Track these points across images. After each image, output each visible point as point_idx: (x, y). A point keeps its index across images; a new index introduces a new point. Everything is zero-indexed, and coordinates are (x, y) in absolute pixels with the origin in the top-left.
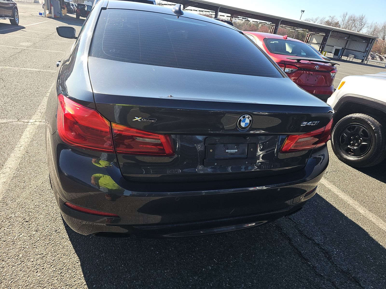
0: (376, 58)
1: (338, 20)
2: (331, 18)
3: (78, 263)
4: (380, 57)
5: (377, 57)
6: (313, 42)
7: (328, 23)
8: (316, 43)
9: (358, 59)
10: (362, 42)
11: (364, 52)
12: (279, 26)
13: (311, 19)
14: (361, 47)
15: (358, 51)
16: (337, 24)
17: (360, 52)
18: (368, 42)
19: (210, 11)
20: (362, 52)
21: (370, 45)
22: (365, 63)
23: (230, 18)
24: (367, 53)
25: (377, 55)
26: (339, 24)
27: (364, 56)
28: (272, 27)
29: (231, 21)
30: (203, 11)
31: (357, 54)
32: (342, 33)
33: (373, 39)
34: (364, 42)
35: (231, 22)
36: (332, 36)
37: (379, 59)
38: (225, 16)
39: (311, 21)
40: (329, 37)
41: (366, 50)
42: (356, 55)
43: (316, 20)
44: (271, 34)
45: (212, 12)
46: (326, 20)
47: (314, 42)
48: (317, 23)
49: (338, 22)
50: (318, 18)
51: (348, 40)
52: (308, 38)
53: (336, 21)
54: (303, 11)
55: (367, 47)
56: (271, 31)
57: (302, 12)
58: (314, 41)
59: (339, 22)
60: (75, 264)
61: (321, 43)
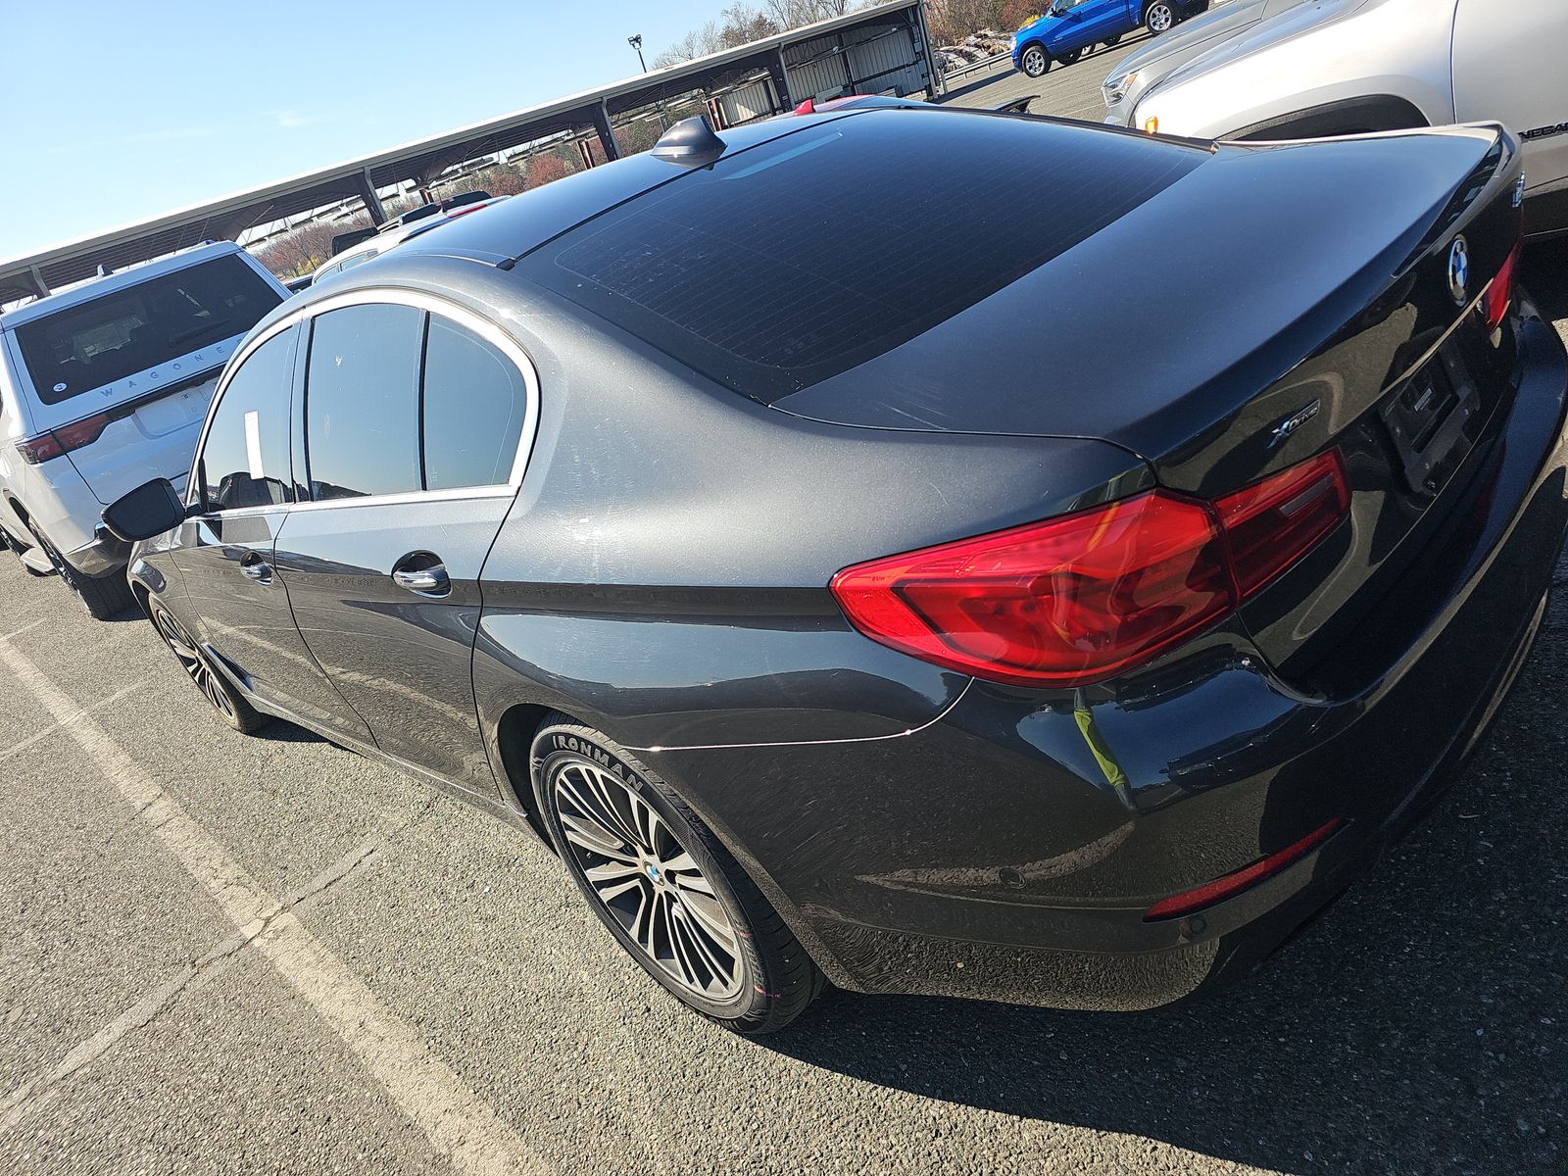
0: (950, 62)
1: (757, 11)
2: (731, 17)
3: (1155, 1149)
4: (960, 53)
5: (952, 56)
6: (741, 120)
7: (732, 36)
8: (755, 117)
9: (912, 93)
10: (889, 32)
11: (914, 64)
12: (609, 124)
13: (671, 52)
14: (894, 51)
15: (897, 69)
16: (761, 26)
17: (903, 67)
18: (904, 24)
19: (339, 202)
20: (908, 65)
21: (915, 30)
22: (941, 92)
23: (416, 194)
24: (925, 58)
25: (947, 51)
26: (768, 21)
27: (923, 76)
28: (584, 144)
29: (432, 201)
30: (310, 220)
31: (898, 77)
32: (806, 41)
33: (914, 8)
34: (896, 32)
35: (430, 203)
36: (791, 67)
37: (962, 62)
38: (403, 193)
39: (675, 60)
40: (785, 72)
41: (916, 53)
42: (899, 83)
43: (689, 45)
44: (592, 170)
45: (348, 204)
46: (720, 31)
47: (746, 119)
48: (702, 56)
49: (760, 16)
50: (692, 36)
51: (844, 53)
52: (717, 115)
53: (754, 17)
54: (637, 39)
55: (913, 42)
56: (585, 158)
57: (637, 45)
58: (745, 113)
59: (765, 16)
60: (1156, 1160)
61: (768, 109)
